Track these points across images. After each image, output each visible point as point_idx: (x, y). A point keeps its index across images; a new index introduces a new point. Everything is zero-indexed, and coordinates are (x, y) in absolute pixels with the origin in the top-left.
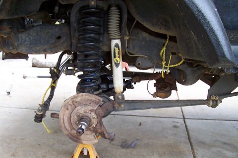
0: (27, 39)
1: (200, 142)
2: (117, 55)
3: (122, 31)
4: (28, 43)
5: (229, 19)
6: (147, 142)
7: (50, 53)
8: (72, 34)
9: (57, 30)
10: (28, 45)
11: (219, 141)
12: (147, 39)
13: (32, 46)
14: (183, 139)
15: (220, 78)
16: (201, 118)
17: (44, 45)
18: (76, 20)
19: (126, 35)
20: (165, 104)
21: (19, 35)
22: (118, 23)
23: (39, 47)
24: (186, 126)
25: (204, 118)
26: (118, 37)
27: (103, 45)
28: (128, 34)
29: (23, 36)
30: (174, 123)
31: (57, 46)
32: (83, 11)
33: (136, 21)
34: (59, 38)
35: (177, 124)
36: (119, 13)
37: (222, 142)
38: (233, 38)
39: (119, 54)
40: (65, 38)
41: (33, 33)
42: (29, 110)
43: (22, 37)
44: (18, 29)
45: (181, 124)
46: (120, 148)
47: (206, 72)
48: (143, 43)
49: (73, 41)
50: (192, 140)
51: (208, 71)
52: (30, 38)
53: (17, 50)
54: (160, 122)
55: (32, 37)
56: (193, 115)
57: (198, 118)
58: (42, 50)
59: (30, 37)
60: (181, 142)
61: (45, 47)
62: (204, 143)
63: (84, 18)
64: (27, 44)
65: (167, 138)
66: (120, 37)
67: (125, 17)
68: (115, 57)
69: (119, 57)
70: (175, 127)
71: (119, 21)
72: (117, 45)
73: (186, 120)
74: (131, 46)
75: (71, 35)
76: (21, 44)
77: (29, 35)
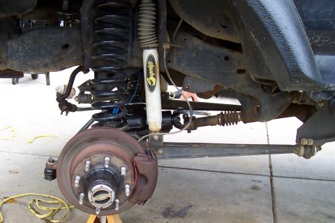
0: (20, 48)
1: (289, 213)
2: (151, 72)
3: (161, 36)
4: (21, 54)
5: (312, 11)
6: (205, 209)
7: (54, 70)
8: (84, 40)
9: (63, 35)
10: (22, 58)
11: (321, 213)
12: (200, 48)
13: (26, 58)
14: (263, 207)
15: (316, 110)
16: (298, 176)
17: (44, 57)
18: (89, 19)
19: (166, 42)
20: (228, 149)
21: (9, 43)
22: (154, 24)
23: (36, 60)
24: (272, 188)
25: (304, 176)
26: (153, 45)
27: (132, 59)
28: (169, 40)
29: (13, 44)
30: (254, 183)
31: (62, 59)
32: (100, 6)
33: (181, 21)
34: (66, 46)
35: (257, 184)
36: (154, 9)
37: (326, 215)
38: (320, 43)
39: (154, 71)
40: (74, 47)
41: (28, 39)
42: (37, 157)
43: (12, 46)
44: (9, 34)
45: (265, 185)
46: (162, 216)
47: (294, 102)
48: (194, 55)
49: (86, 52)
50: (277, 210)
51: (298, 100)
52: (24, 48)
53: (5, 64)
54: (232, 180)
55: (28, 45)
56: (287, 172)
57: (294, 175)
58: (42, 65)
59: (24, 45)
60: (259, 212)
61: (47, 60)
62: (296, 215)
63: (100, 16)
64: (20, 56)
65: (238, 204)
66: (156, 45)
67: (164, 13)
68: (148, 76)
69: (155, 77)
70: (255, 188)
71: (154, 20)
72: (151, 58)
73: (274, 179)
74: (175, 59)
75: (82, 43)
76: (11, 56)
77: (23, 42)
